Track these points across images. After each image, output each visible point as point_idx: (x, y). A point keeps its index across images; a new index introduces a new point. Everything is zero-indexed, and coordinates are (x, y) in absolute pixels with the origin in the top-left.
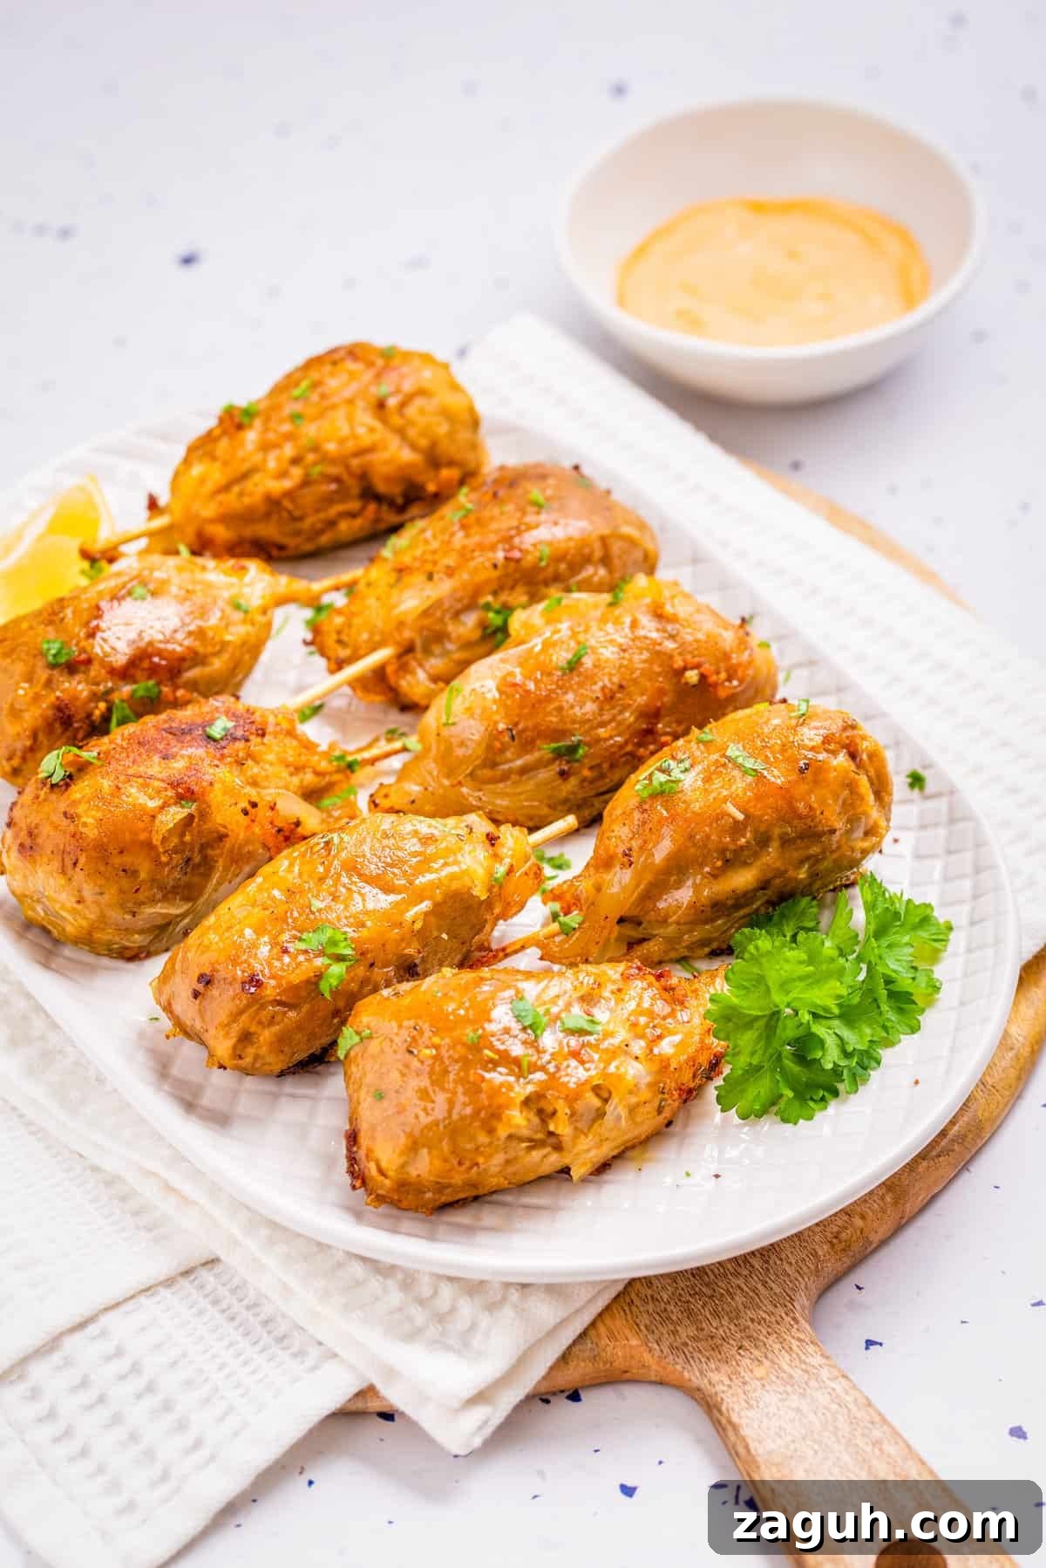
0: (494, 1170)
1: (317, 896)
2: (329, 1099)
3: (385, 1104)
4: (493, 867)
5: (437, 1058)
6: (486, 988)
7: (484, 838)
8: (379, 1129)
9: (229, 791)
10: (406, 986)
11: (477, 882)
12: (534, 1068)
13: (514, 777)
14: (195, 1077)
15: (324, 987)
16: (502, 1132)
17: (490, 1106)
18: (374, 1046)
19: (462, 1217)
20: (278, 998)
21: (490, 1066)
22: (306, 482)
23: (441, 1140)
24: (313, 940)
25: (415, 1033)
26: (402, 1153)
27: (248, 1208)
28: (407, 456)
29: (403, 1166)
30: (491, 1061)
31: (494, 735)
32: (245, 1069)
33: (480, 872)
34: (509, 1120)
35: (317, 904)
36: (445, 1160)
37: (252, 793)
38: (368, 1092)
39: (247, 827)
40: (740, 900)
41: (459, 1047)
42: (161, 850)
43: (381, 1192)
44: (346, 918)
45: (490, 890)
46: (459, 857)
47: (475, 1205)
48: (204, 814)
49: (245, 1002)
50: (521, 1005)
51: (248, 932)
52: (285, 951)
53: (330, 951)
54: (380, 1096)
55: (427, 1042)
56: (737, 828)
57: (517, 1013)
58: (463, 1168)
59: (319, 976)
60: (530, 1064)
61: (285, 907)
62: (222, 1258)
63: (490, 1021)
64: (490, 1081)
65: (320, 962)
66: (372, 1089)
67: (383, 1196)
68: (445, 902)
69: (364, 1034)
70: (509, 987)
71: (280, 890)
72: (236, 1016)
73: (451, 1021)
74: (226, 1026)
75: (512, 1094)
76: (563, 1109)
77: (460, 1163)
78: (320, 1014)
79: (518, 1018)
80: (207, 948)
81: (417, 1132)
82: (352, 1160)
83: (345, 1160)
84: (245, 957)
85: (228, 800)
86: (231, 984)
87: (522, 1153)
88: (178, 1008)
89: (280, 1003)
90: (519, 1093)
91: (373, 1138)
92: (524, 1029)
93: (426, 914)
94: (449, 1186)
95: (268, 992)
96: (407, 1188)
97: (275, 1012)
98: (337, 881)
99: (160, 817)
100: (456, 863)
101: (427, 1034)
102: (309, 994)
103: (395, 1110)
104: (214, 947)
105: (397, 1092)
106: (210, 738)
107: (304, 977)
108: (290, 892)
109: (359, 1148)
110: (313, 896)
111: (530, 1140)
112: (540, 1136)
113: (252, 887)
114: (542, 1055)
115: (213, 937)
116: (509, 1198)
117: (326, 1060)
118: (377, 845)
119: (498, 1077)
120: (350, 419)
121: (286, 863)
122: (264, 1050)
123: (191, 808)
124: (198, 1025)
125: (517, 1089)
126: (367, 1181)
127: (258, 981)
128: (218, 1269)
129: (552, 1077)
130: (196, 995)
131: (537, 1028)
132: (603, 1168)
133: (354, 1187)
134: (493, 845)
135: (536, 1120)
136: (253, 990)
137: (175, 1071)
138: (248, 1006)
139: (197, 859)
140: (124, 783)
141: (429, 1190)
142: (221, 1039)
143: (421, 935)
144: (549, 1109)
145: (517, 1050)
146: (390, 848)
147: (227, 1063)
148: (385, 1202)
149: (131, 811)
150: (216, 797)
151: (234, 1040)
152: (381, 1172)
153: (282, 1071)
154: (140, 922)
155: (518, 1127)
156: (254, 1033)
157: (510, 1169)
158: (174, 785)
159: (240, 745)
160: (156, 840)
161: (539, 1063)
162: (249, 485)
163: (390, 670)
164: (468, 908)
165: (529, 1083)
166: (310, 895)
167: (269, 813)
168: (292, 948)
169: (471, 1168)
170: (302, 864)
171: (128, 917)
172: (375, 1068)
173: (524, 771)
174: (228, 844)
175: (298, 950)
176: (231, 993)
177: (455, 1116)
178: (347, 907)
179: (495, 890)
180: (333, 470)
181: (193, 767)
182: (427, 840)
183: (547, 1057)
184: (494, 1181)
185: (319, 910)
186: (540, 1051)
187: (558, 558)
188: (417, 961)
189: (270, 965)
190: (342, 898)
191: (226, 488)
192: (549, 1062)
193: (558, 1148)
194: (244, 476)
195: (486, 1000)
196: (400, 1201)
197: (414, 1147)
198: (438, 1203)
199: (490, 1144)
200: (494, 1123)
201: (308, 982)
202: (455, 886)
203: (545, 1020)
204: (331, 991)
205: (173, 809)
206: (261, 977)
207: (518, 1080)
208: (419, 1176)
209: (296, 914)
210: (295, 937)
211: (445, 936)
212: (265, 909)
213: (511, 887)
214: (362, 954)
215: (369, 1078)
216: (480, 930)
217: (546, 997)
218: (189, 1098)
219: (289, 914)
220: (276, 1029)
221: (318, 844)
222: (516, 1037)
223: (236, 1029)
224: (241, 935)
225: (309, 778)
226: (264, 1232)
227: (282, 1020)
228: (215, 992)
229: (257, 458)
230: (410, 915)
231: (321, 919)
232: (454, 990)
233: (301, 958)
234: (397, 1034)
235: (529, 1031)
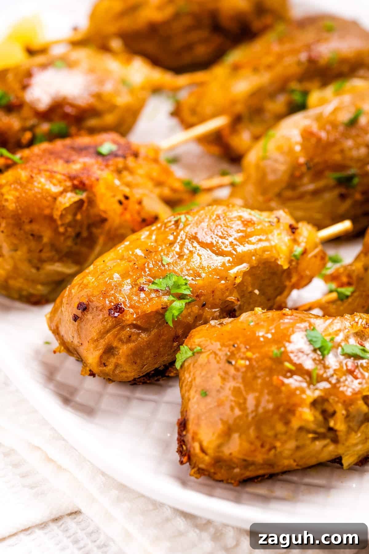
0: (287, 453)
1: (167, 255)
2: (167, 403)
3: (209, 400)
4: (293, 248)
5: (250, 368)
6: (286, 321)
7: (288, 227)
8: (203, 418)
9: (111, 187)
10: (228, 320)
11: (281, 255)
12: (320, 379)
13: (308, 197)
14: (72, 381)
15: (168, 316)
16: (295, 424)
17: (288, 403)
18: (202, 359)
19: (261, 490)
20: (135, 322)
21: (289, 374)
23: (249, 428)
24: (162, 284)
25: (234, 349)
26: (220, 436)
27: (103, 474)
29: (219, 446)
30: (290, 371)
31: (296, 166)
32: (108, 374)
33: (284, 248)
34: (301, 415)
35: (167, 260)
36: (251, 443)
37: (127, 191)
38: (196, 392)
39: (122, 214)
41: (266, 360)
42: (59, 223)
43: (202, 466)
44: (187, 270)
45: (290, 262)
46: (270, 236)
47: (270, 481)
48: (91, 202)
49: (110, 324)
50: (313, 334)
51: (116, 276)
52: (142, 290)
53: (173, 291)
54: (205, 394)
55: (242, 355)
57: (310, 338)
58: (264, 450)
59: (165, 309)
60: (318, 375)
61: (144, 260)
62: (83, 510)
63: (289, 342)
64: (288, 385)
65: (166, 299)
66: (199, 389)
67: (203, 470)
68: (258, 267)
69: (195, 350)
70: (305, 321)
71: (142, 250)
72: (103, 334)
73: (262, 342)
74: (95, 341)
75: (304, 396)
76: (341, 411)
77: (262, 446)
78: (163, 337)
79: (311, 342)
80: (86, 286)
81: (231, 422)
82: (182, 441)
83: (177, 442)
84: (113, 292)
85: (109, 194)
86: (101, 310)
87: (308, 442)
88: (63, 331)
89: (136, 326)
90: (308, 396)
91: (198, 425)
92: (315, 350)
93: (245, 274)
94: (253, 463)
95: (128, 317)
96: (221, 463)
97: (132, 333)
98: (182, 246)
99: (60, 199)
100: (267, 240)
101: (243, 350)
102: (157, 322)
103: (216, 404)
104: (91, 285)
105: (218, 391)
106: (99, 154)
107: (154, 309)
108: (148, 252)
109: (187, 432)
110: (164, 254)
111: (315, 432)
112: (322, 430)
113: (121, 248)
114: (327, 370)
115: (91, 279)
116: (295, 478)
117: (167, 375)
118: (212, 224)
119: (294, 382)
121: (147, 233)
122: (122, 361)
123: (83, 196)
124: (76, 341)
125: (309, 392)
126: (192, 457)
127: (120, 308)
128: (79, 518)
129: (334, 386)
130: (76, 318)
131: (325, 350)
133: (182, 463)
134: (293, 233)
135: (320, 418)
136: (116, 314)
137: (59, 377)
138: (114, 327)
139: (85, 234)
140: (36, 174)
141: (237, 467)
142: (92, 350)
143: (240, 288)
144: (330, 410)
145: (309, 365)
146: (221, 226)
147: (96, 370)
148: (204, 475)
149: (39, 193)
150: (100, 189)
151: (101, 351)
152: (203, 450)
153: (135, 379)
154: (42, 275)
155: (307, 421)
156: (116, 347)
157: (299, 454)
158: (71, 178)
159: (120, 160)
160: (56, 214)
161: (325, 376)
164: (274, 273)
165: (317, 389)
166: (162, 254)
167: (137, 207)
168: (146, 288)
169: (270, 450)
170: (157, 235)
171: (34, 271)
172: (203, 374)
174: (107, 226)
175: (151, 290)
176: (101, 317)
177: (261, 410)
178: (188, 262)
179: (294, 263)
181: (85, 168)
182: (247, 223)
183: (330, 372)
184: (286, 462)
185: (168, 264)
186: (326, 367)
188: (236, 307)
189: (130, 299)
190: (185, 257)
192: (332, 376)
193: (335, 441)
195: (287, 329)
196: (215, 473)
197: (228, 433)
198: (243, 477)
199: (286, 433)
200: (290, 416)
201: (157, 312)
202: (267, 255)
203: (330, 345)
204: (173, 321)
205: (69, 195)
206: (123, 306)
207: (309, 386)
208: (231, 454)
209: (151, 266)
210: (150, 281)
211: (257, 292)
212: (130, 261)
213: (303, 265)
214: (197, 296)
215: (198, 380)
216: (281, 293)
217: (331, 331)
218: (68, 396)
219: (146, 265)
220: (131, 345)
221: (170, 221)
222: (308, 355)
223: (103, 344)
224: (111, 278)
225: (166, 192)
226: (115, 493)
227: (137, 339)
228: (89, 316)
230: (233, 271)
231: (169, 270)
232: (264, 321)
233: (153, 295)
234: (220, 350)
235: (319, 352)
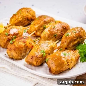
0: (64, 68)
11: (53, 46)
17: (63, 62)
20: (40, 57)
22: (23, 19)
23: (59, 66)
28: (31, 16)
29: (56, 69)
31: (49, 35)
36: (60, 68)
39: (30, 45)
40: (76, 44)
48: (26, 44)
54: (52, 63)
56: (75, 37)
59: (43, 55)
62: (39, 82)
65: (43, 53)
69: (49, 59)
76: (69, 62)
79: (63, 54)
85: (28, 43)
96: (56, 72)
102: (42, 57)
106: (24, 38)
120: (25, 13)
126: (52, 72)
129: (68, 59)
130: (31, 59)
131: (65, 55)
132: (72, 68)
134: (53, 43)
135: (67, 63)
145: (64, 57)
149: (20, 44)
152: (54, 70)
158: (23, 42)
162: (18, 20)
163: (36, 33)
169: (62, 68)
172: (51, 61)
173: (52, 38)
174: (28, 47)
176: (35, 57)
180: (25, 18)
181: (24, 40)
186: (66, 57)
187: (49, 21)
188: (50, 53)
191: (16, 20)
194: (17, 19)
197: (57, 67)
206: (38, 55)
227: (40, 59)
228: (33, 58)
229: (18, 17)
